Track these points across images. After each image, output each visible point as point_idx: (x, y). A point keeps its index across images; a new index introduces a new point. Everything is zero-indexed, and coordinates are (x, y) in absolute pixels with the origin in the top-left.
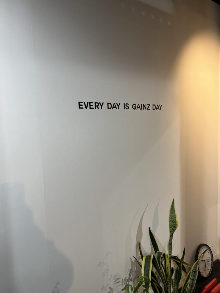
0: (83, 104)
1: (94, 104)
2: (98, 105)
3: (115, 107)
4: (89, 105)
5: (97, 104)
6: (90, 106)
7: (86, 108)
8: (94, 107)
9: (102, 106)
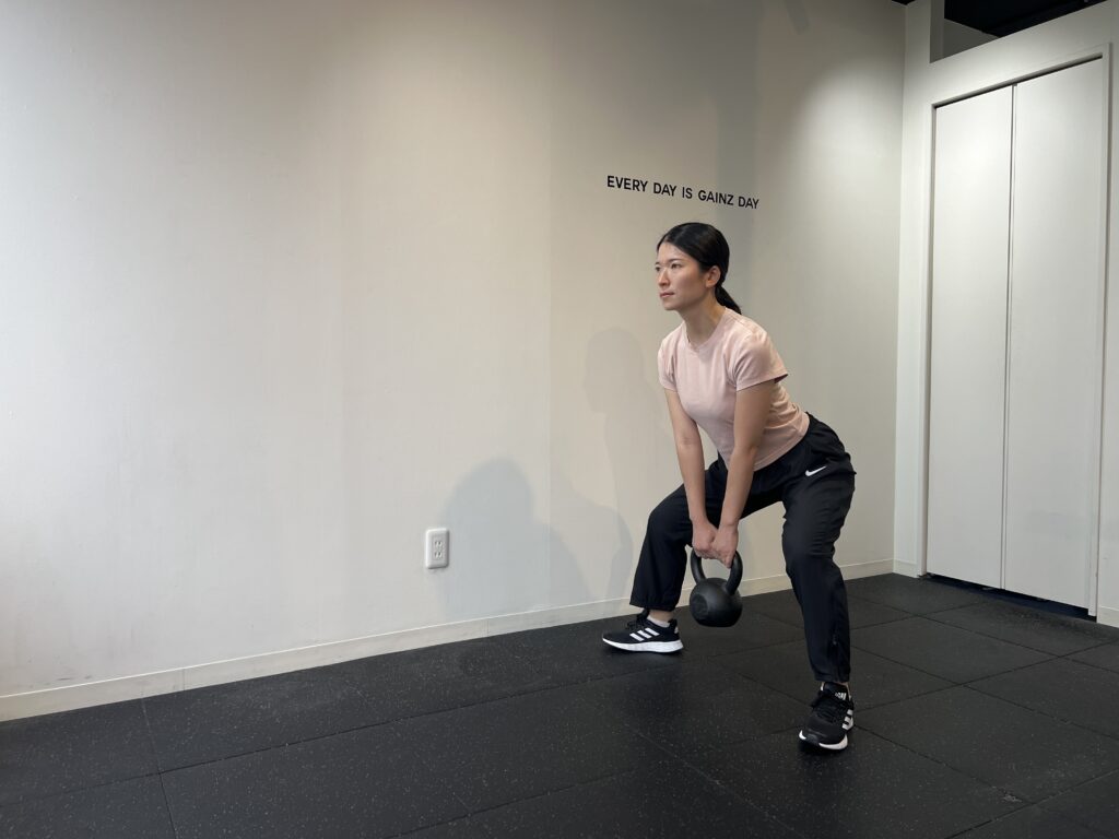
0: (614, 180)
1: (631, 182)
2: (638, 185)
3: (668, 192)
4: (624, 183)
5: (636, 183)
6: (626, 184)
7: (619, 186)
8: (631, 186)
9: (644, 186)
